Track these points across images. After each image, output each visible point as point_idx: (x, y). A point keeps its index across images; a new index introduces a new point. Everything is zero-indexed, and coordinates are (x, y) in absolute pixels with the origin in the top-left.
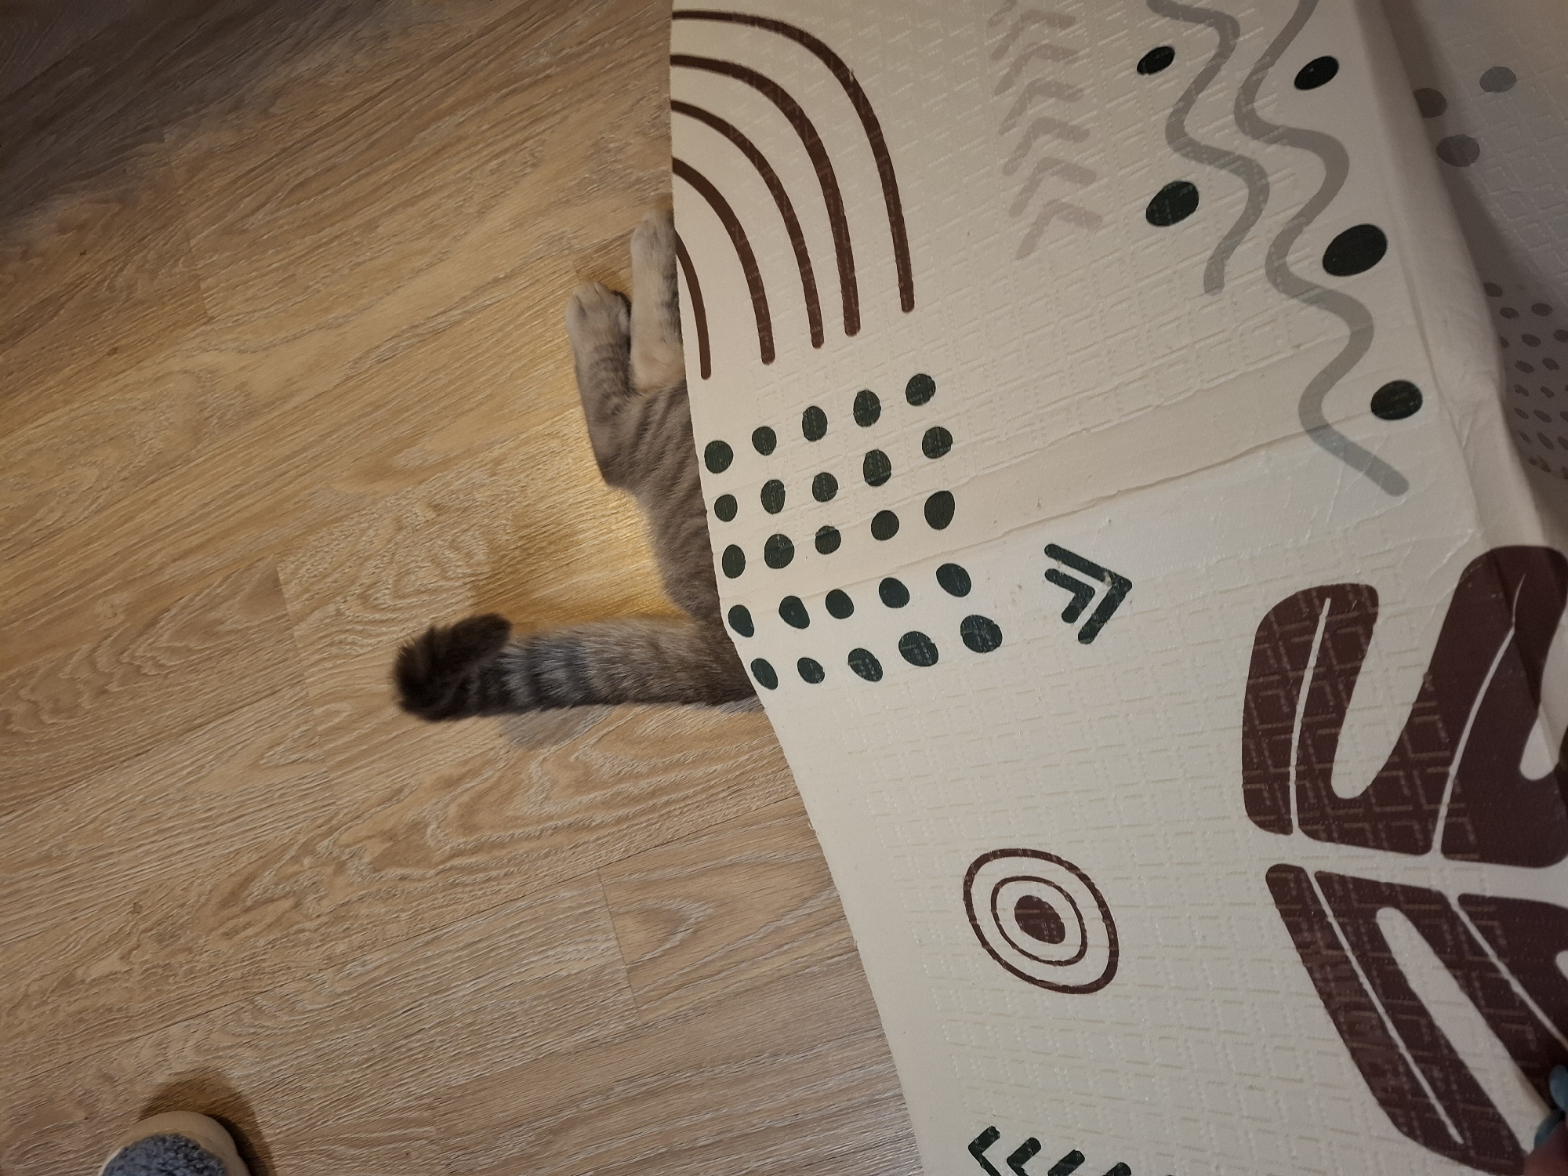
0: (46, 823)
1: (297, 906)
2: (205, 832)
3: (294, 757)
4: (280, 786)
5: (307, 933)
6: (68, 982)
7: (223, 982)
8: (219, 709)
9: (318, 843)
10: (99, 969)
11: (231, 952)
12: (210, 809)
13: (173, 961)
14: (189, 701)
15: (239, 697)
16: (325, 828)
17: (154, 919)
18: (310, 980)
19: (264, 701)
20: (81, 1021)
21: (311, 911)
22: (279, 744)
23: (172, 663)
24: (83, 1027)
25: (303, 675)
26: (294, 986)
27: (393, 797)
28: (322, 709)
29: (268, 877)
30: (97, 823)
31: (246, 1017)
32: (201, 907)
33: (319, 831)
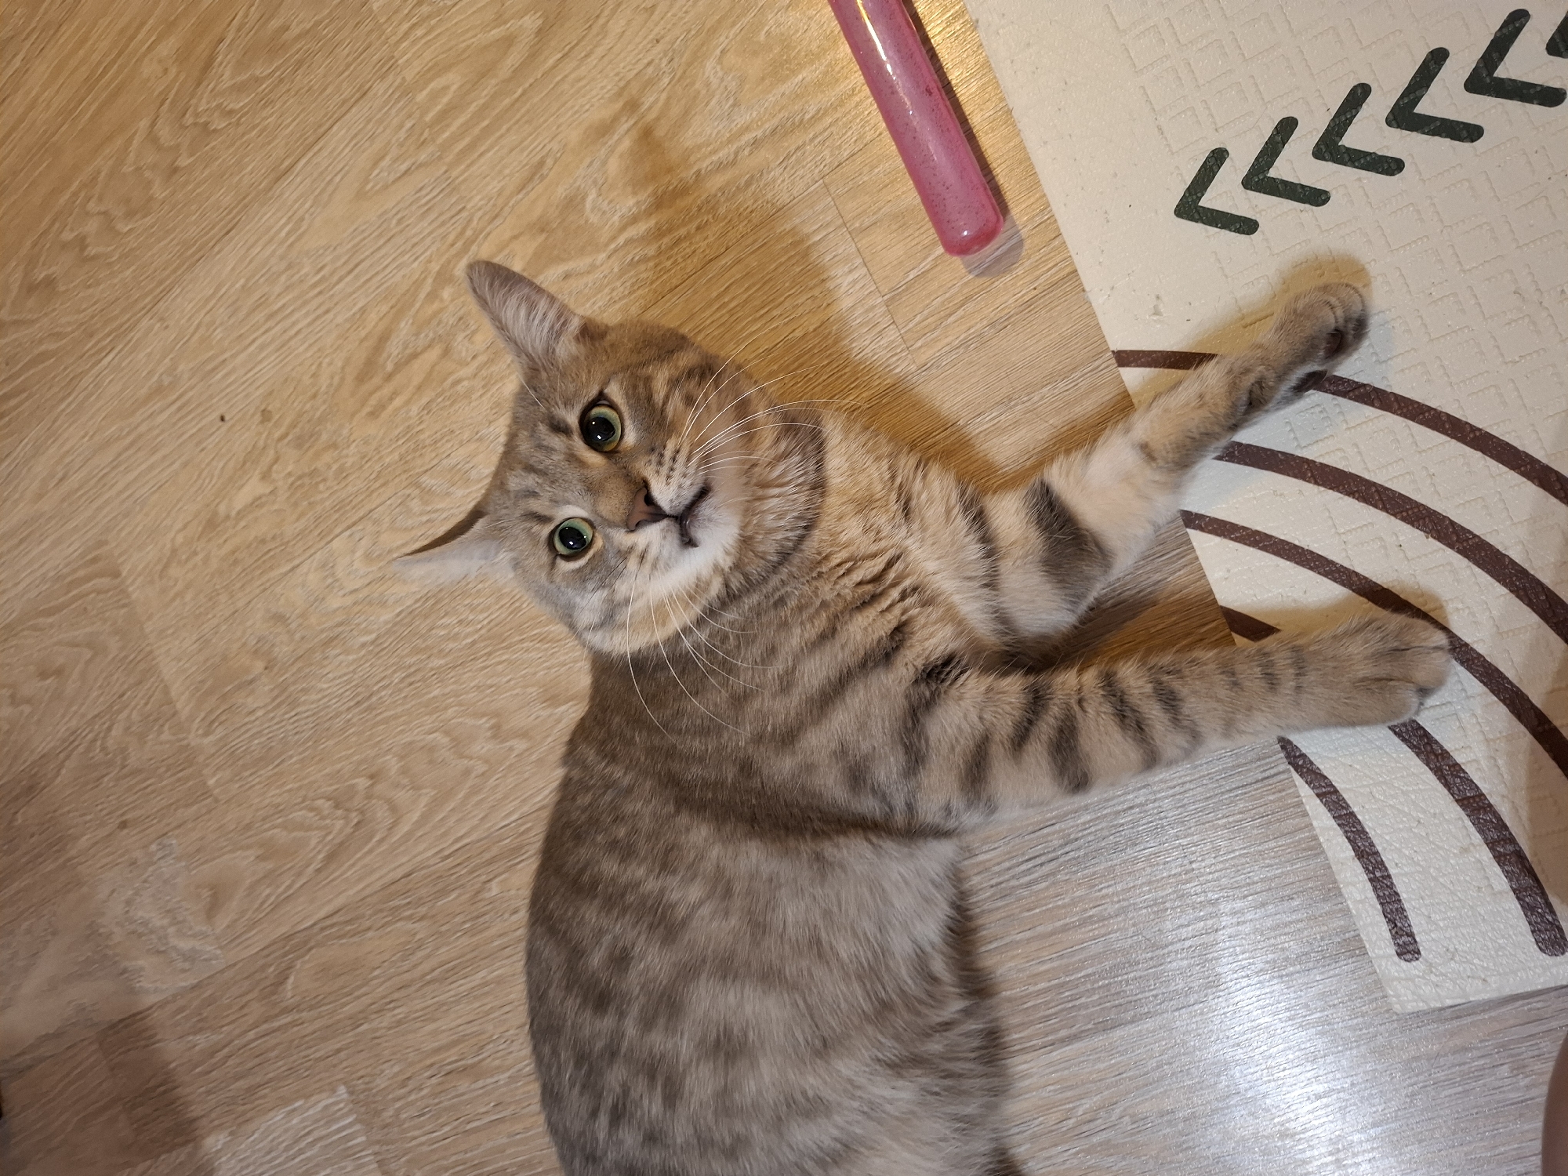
0: (149, 350)
1: (446, 352)
2: (320, 299)
3: (404, 167)
4: (394, 211)
5: (465, 383)
6: (212, 524)
7: (380, 472)
8: (306, 139)
9: (454, 267)
10: (242, 498)
11: (382, 432)
12: (322, 268)
13: (319, 464)
14: (269, 143)
15: (325, 116)
16: (459, 245)
17: (287, 421)
18: (480, 440)
19: (354, 110)
20: (236, 562)
21: (464, 354)
22: (382, 158)
23: (242, 104)
24: (239, 569)
25: (393, 57)
26: (463, 452)
27: (534, 174)
28: (425, 93)
29: (405, 327)
30: (202, 330)
31: (415, 505)
32: (337, 390)
33: (453, 251)
